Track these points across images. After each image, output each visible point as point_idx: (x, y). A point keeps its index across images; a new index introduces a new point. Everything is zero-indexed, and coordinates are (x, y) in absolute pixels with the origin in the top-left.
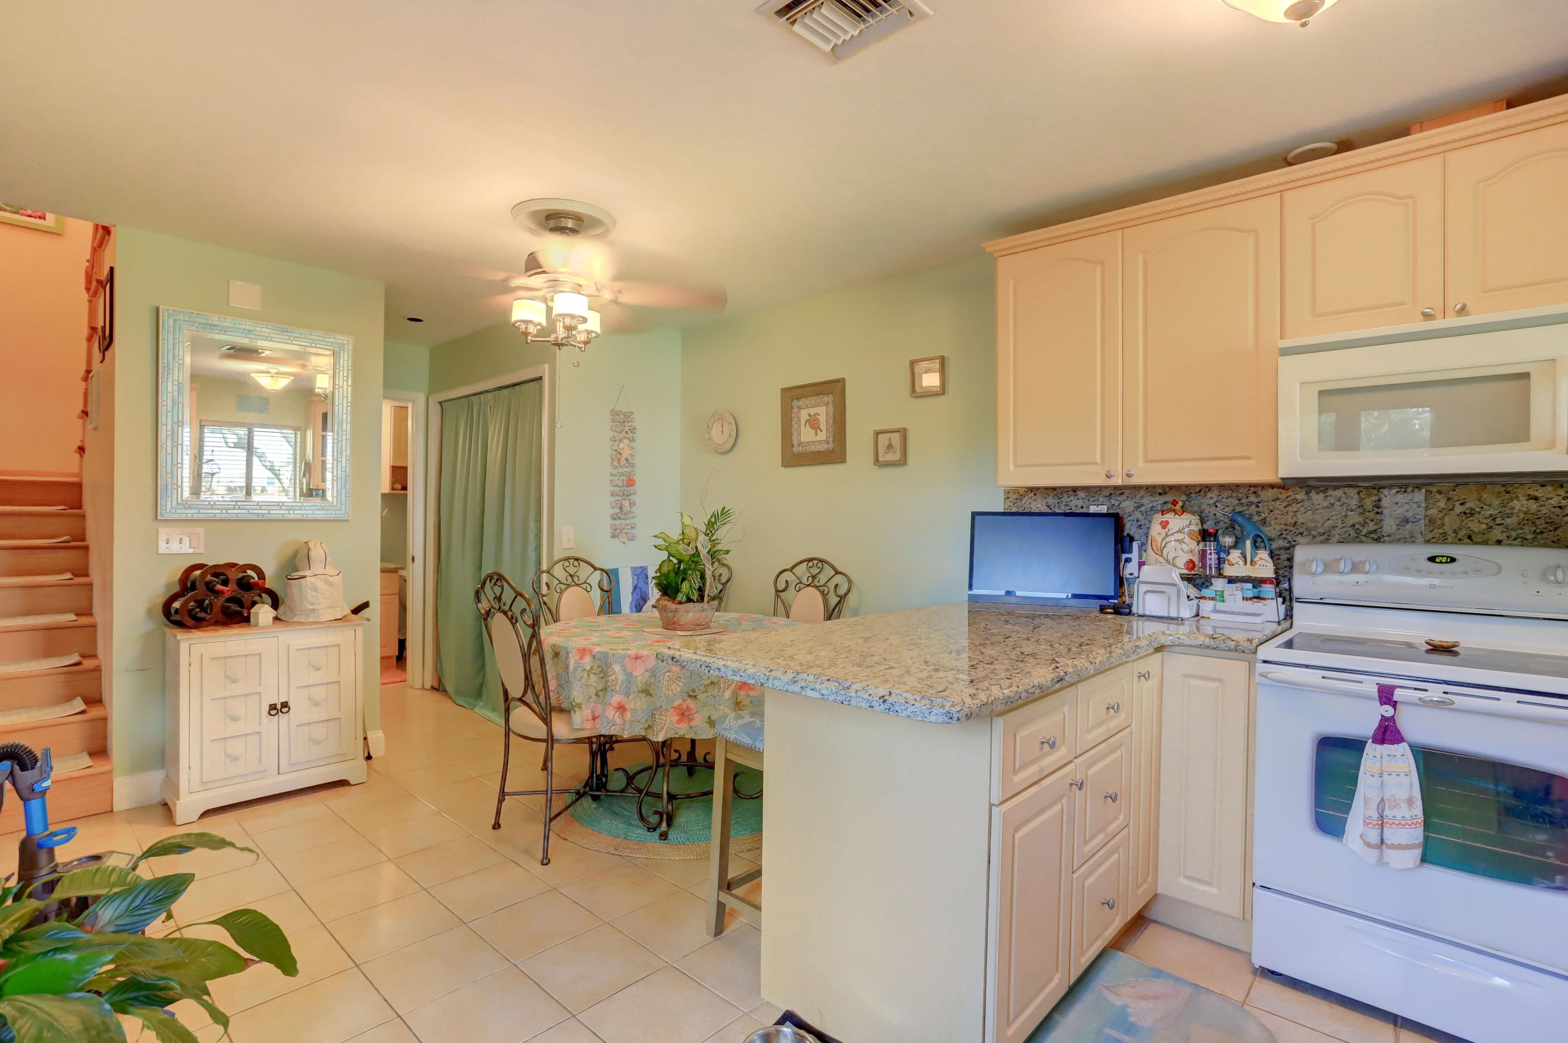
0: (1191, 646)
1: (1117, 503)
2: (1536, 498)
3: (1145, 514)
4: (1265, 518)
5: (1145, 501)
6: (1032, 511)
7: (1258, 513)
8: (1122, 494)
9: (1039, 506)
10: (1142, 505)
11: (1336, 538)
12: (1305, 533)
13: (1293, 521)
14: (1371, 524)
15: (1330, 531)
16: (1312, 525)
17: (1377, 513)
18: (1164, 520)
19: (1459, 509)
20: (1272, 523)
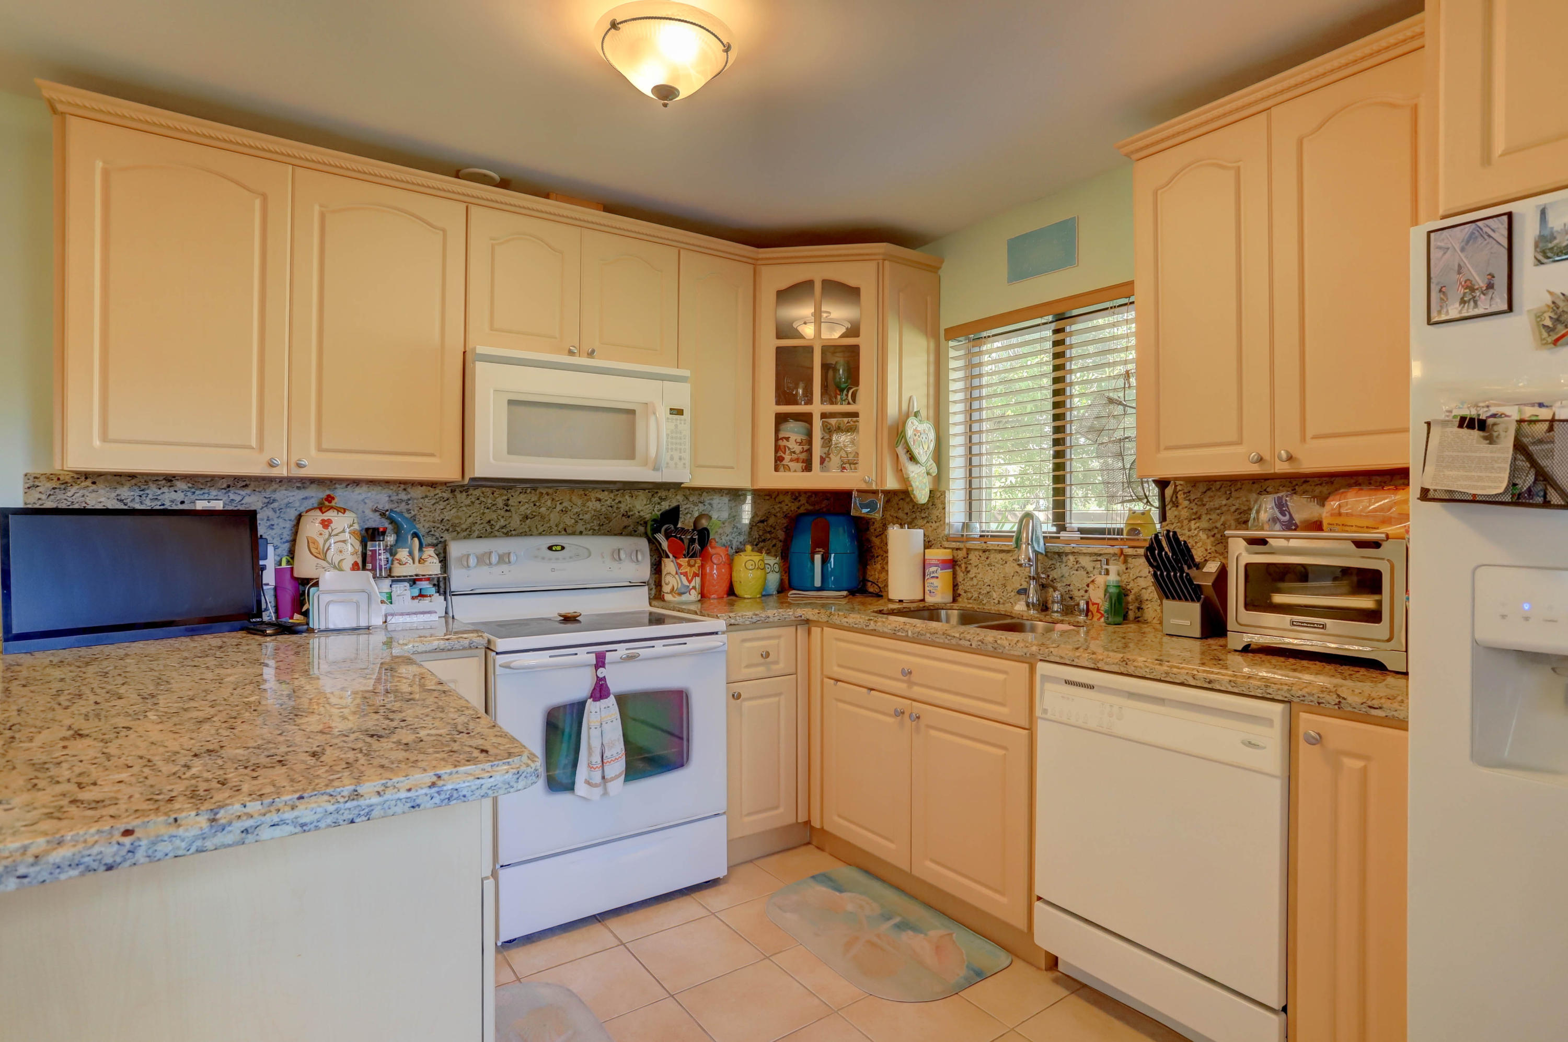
0: (426, 652)
1: (238, 498)
2: (600, 500)
3: (278, 512)
4: (415, 516)
5: (277, 496)
6: (89, 507)
7: (408, 511)
8: (246, 486)
9: (102, 500)
10: (274, 501)
11: (476, 534)
12: (451, 530)
13: (440, 519)
14: (502, 520)
15: (471, 527)
16: (457, 521)
17: (507, 510)
18: (326, 518)
19: (559, 508)
20: (422, 519)
